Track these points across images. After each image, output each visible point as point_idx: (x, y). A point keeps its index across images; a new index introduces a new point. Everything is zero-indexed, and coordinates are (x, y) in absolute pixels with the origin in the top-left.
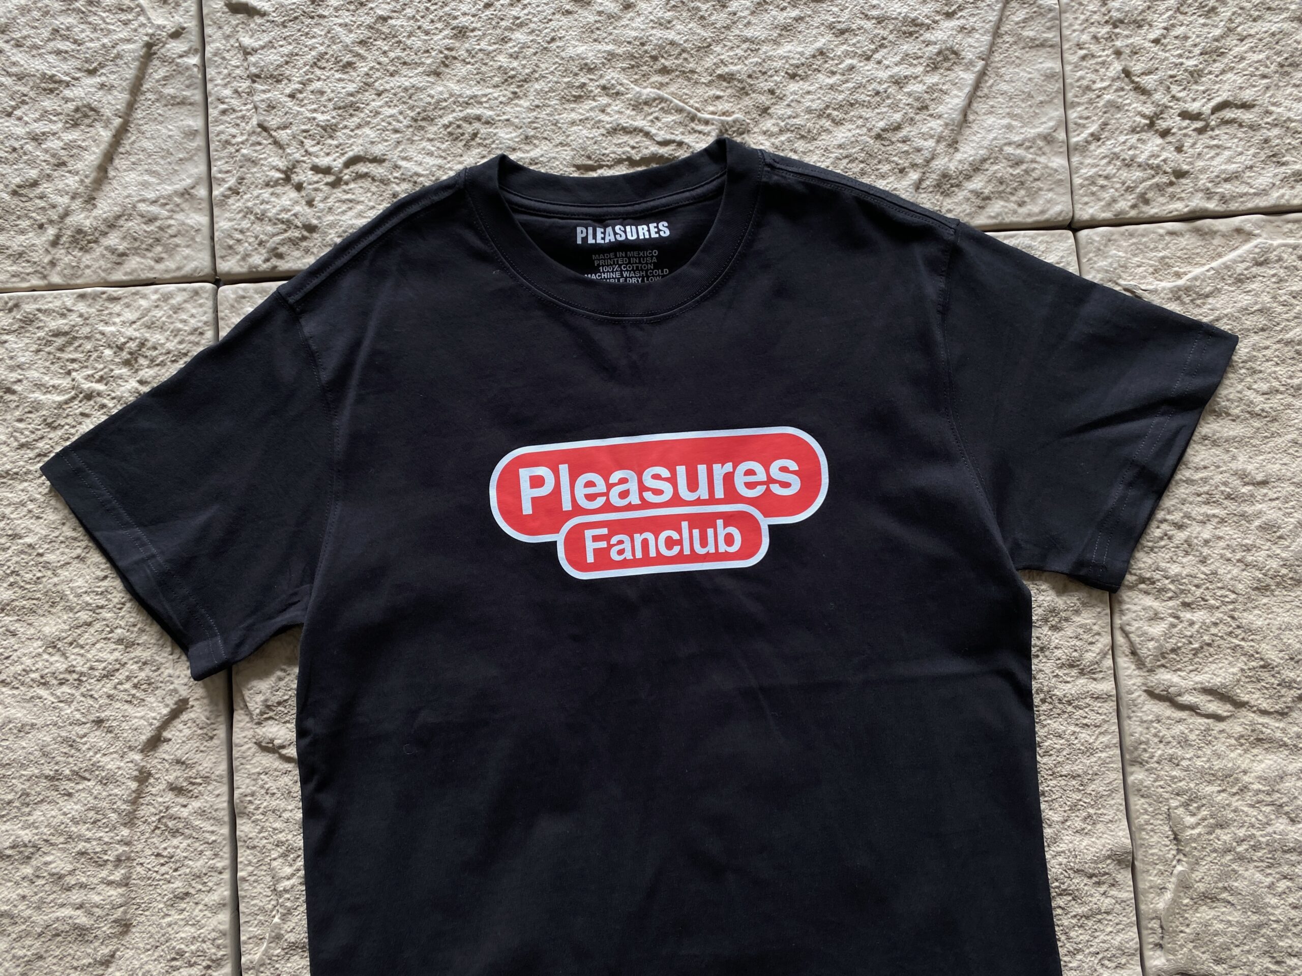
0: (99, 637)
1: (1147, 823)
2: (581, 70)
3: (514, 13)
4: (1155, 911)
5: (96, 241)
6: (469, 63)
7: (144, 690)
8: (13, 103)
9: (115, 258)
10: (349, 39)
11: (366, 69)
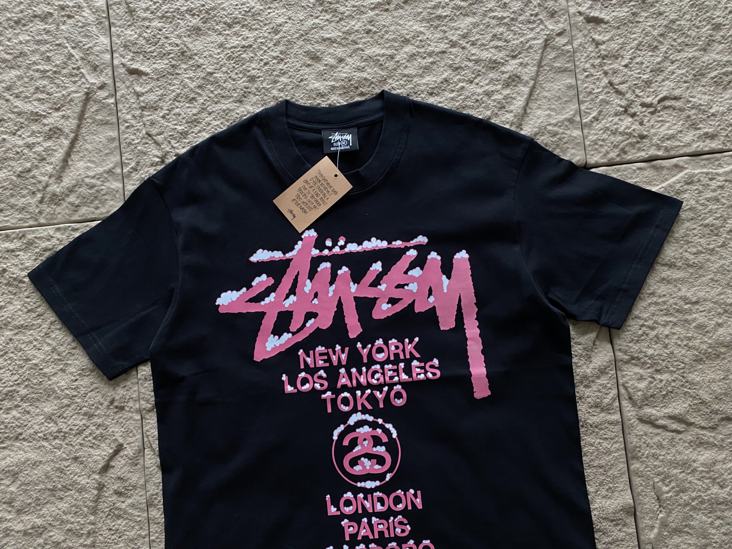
0: (74, 412)
1: (642, 491)
2: (317, 96)
3: (280, 67)
4: (649, 539)
5: (63, 200)
6: (257, 95)
7: (99, 440)
8: (16, 128)
9: (73, 208)
10: (192, 85)
11: (202, 101)
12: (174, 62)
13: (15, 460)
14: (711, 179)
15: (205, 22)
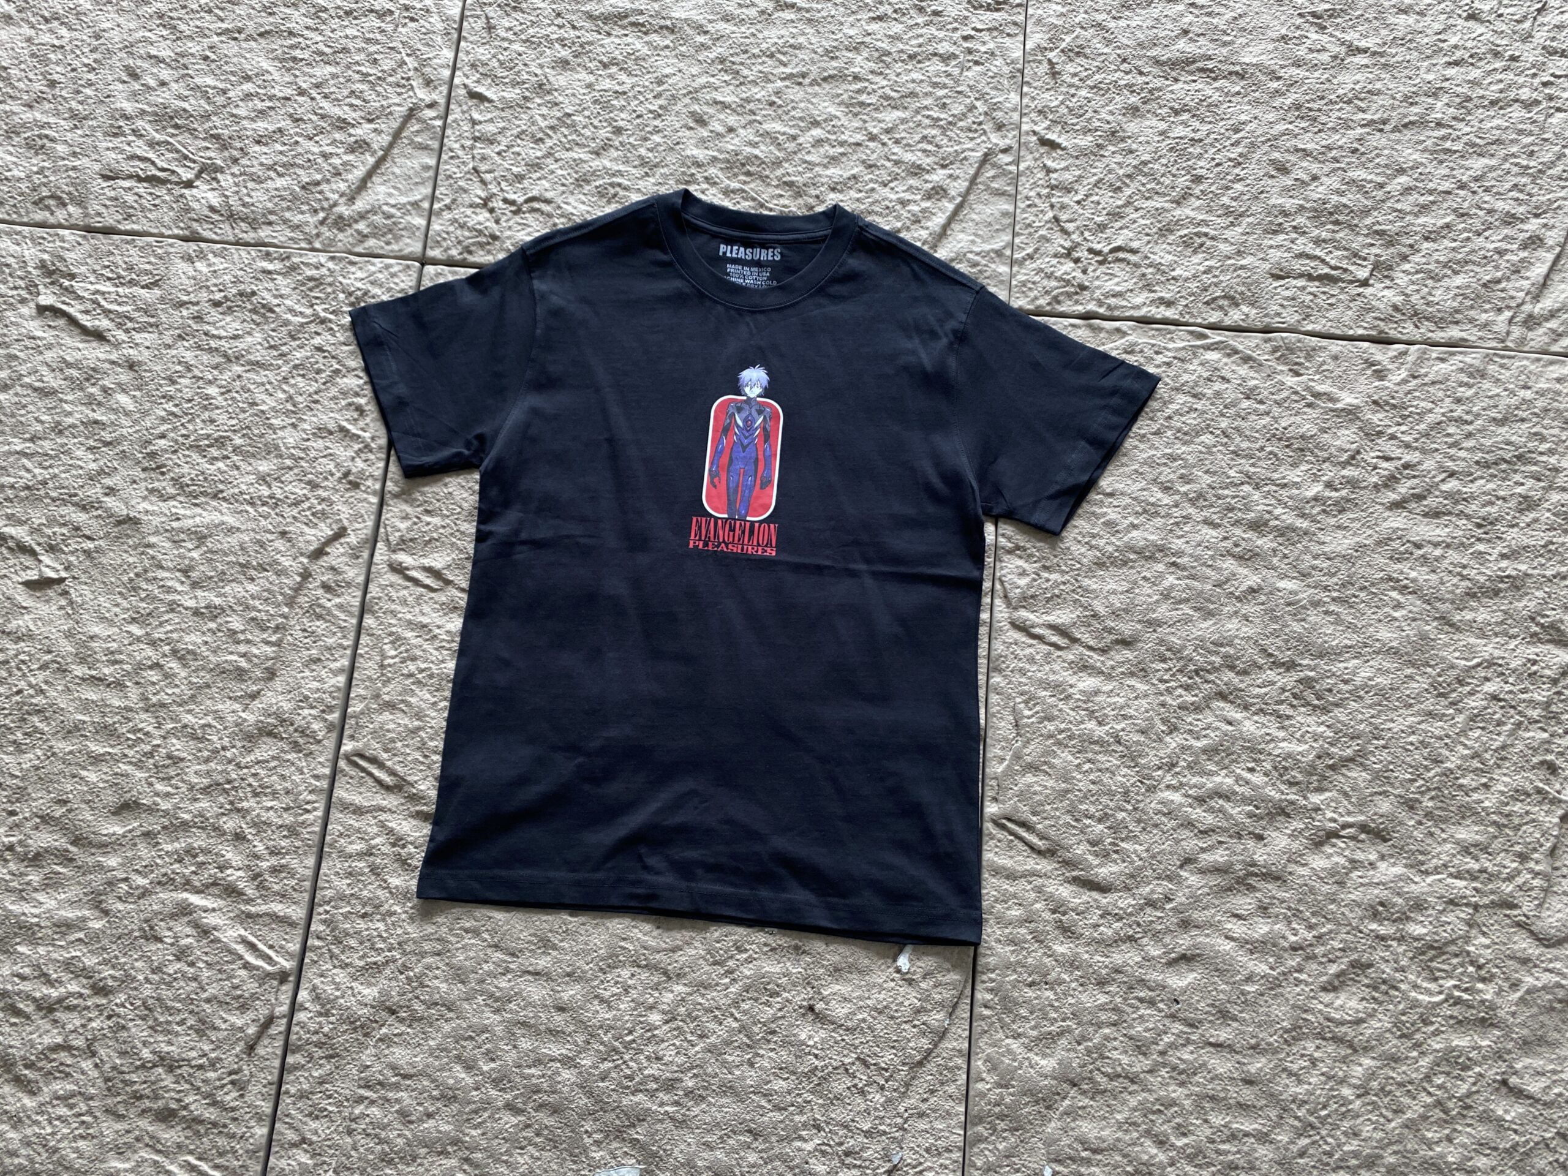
0: (295, 478)
1: (999, 712)
2: (693, 165)
3: (655, 123)
4: (995, 773)
5: (350, 225)
6: (620, 150)
7: (319, 518)
8: (315, 132)
9: (360, 237)
11: (551, 144)
12: (527, 94)
13: (206, 520)
14: (1157, 353)
15: (576, 57)
